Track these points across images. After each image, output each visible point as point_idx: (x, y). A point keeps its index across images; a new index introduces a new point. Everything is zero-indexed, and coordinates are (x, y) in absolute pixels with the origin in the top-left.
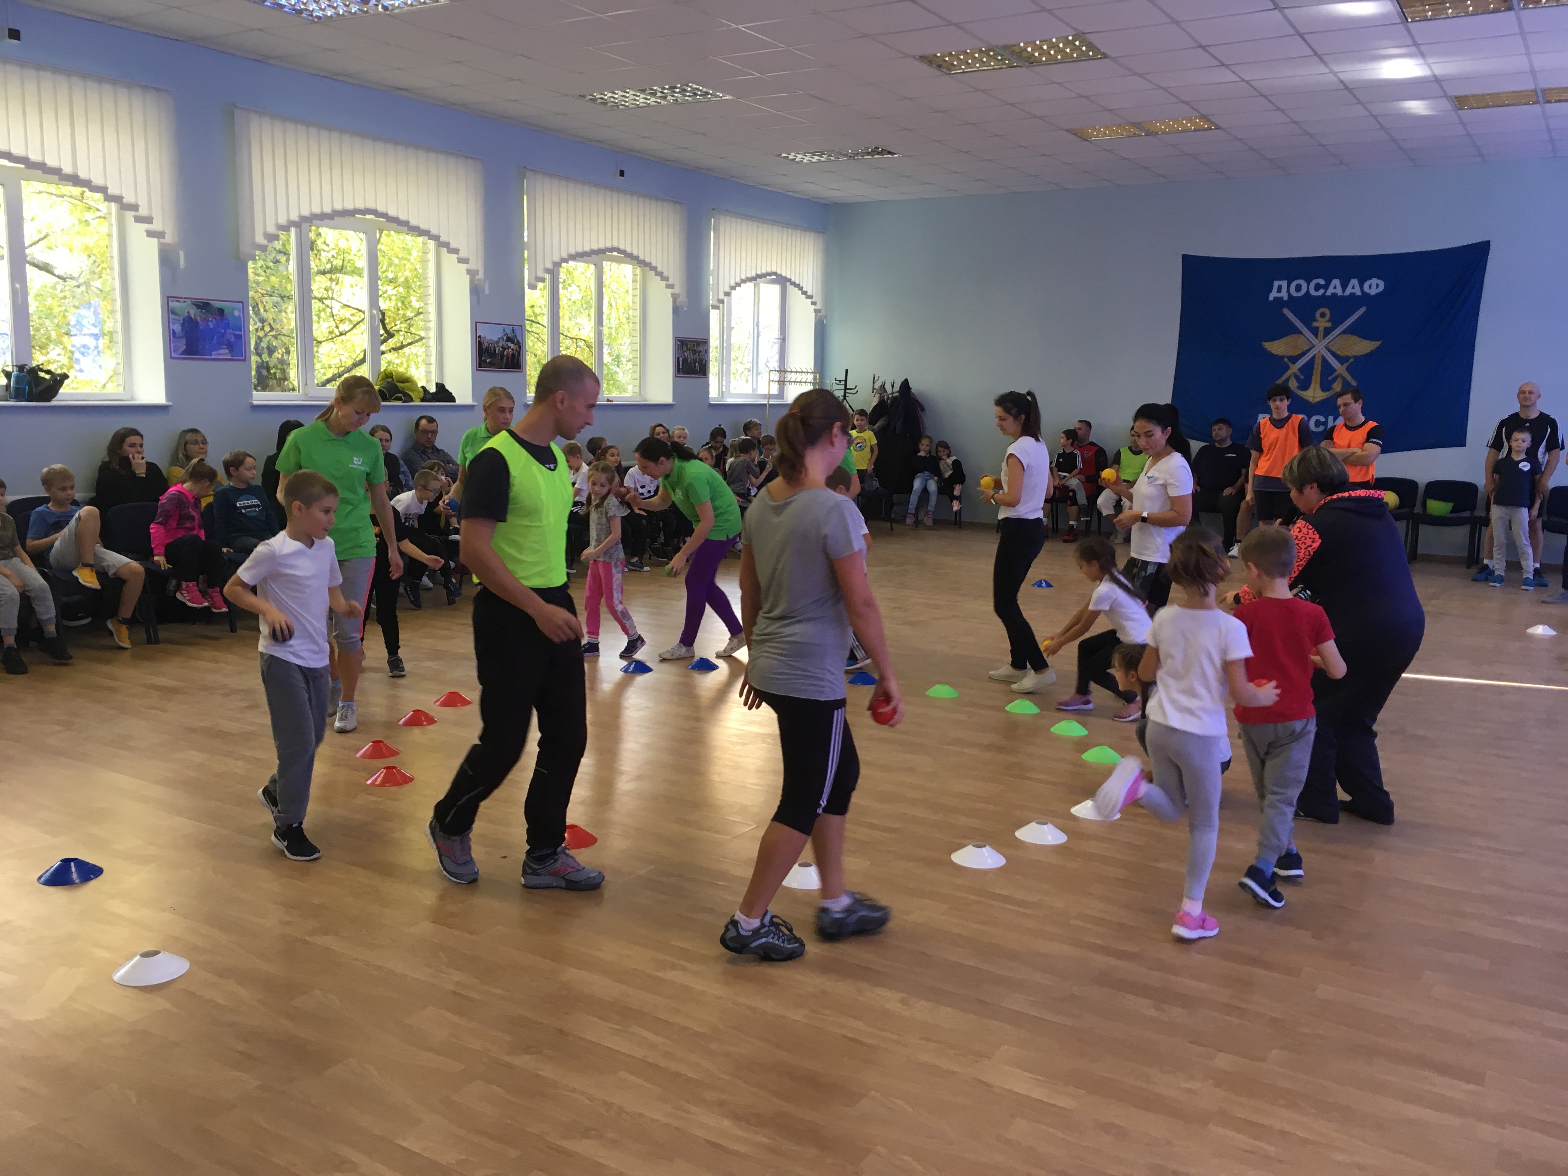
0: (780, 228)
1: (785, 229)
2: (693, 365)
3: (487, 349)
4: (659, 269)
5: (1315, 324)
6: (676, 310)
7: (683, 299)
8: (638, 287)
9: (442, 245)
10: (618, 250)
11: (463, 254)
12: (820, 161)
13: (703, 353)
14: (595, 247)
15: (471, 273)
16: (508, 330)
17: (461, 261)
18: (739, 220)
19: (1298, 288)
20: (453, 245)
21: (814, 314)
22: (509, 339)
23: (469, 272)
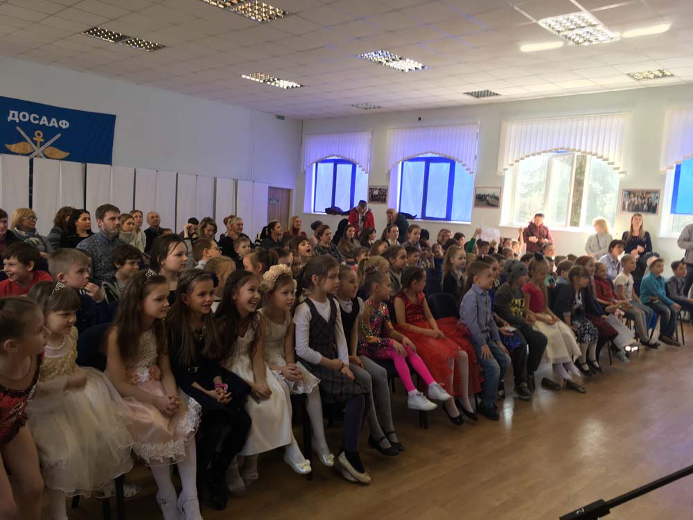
5: (35, 139)
19: (24, 117)
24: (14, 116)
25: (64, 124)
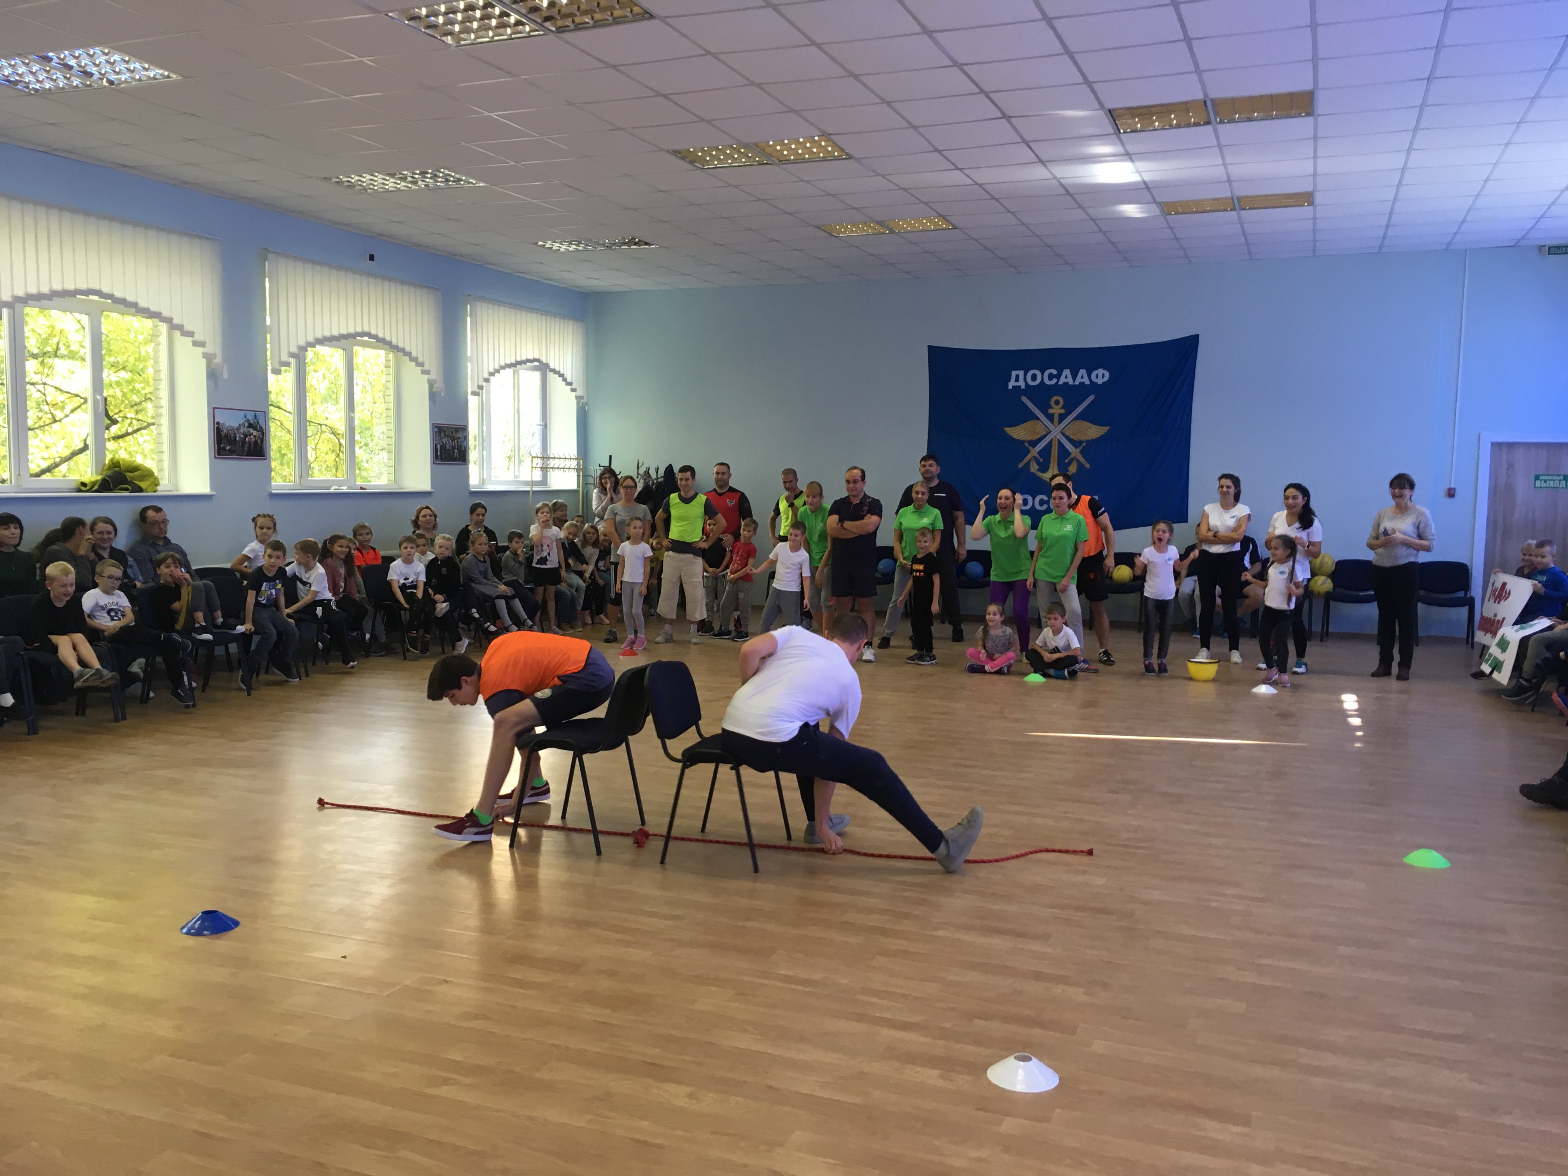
0: (539, 316)
1: (544, 317)
2: (451, 452)
3: (226, 436)
4: (414, 355)
5: (1050, 411)
6: (433, 396)
7: (439, 385)
8: (391, 372)
9: (174, 327)
10: (369, 335)
11: (198, 337)
12: (577, 250)
13: (462, 439)
14: (344, 331)
15: (208, 357)
16: (250, 417)
17: (196, 344)
18: (496, 307)
19: (1034, 377)
20: (187, 327)
21: (575, 401)
22: (251, 426)
23: (205, 355)
24: (1018, 379)
25: (1100, 376)
